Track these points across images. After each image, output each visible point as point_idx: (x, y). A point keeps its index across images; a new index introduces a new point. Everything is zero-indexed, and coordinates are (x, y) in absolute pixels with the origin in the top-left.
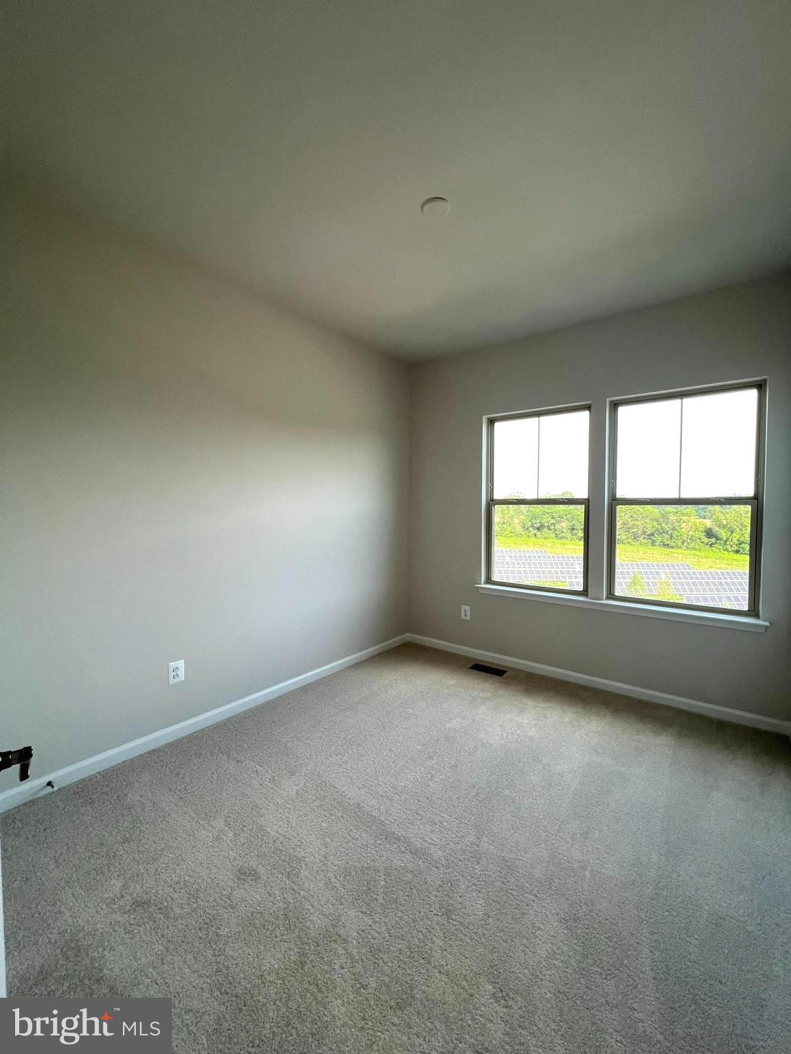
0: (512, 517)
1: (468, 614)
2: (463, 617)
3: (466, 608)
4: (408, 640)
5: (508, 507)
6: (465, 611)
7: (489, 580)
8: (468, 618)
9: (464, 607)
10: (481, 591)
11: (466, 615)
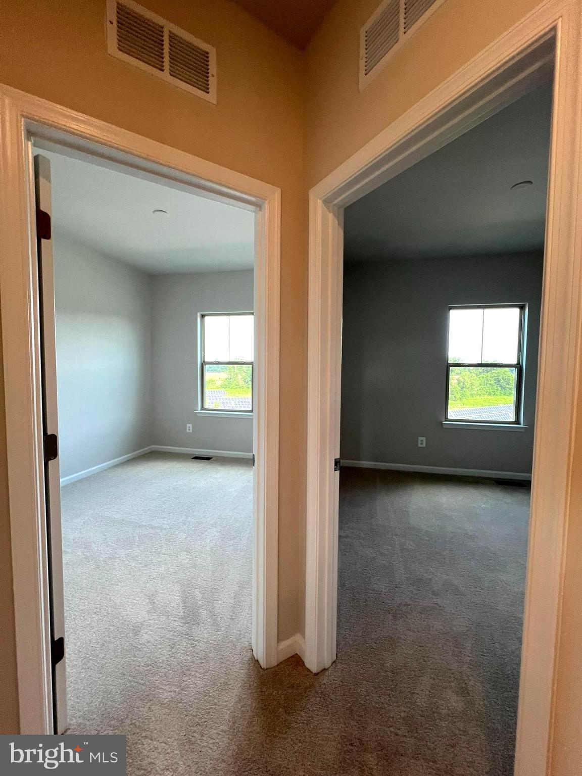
0: (237, 374)
1: (191, 429)
2: (188, 431)
3: (190, 426)
4: (153, 449)
5: (234, 367)
6: (189, 427)
7: (203, 408)
8: (191, 431)
9: (188, 425)
10: (198, 415)
11: (189, 430)
